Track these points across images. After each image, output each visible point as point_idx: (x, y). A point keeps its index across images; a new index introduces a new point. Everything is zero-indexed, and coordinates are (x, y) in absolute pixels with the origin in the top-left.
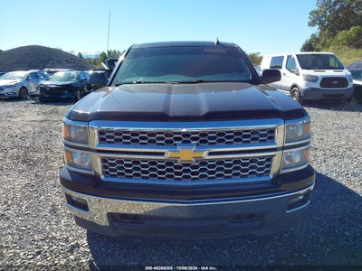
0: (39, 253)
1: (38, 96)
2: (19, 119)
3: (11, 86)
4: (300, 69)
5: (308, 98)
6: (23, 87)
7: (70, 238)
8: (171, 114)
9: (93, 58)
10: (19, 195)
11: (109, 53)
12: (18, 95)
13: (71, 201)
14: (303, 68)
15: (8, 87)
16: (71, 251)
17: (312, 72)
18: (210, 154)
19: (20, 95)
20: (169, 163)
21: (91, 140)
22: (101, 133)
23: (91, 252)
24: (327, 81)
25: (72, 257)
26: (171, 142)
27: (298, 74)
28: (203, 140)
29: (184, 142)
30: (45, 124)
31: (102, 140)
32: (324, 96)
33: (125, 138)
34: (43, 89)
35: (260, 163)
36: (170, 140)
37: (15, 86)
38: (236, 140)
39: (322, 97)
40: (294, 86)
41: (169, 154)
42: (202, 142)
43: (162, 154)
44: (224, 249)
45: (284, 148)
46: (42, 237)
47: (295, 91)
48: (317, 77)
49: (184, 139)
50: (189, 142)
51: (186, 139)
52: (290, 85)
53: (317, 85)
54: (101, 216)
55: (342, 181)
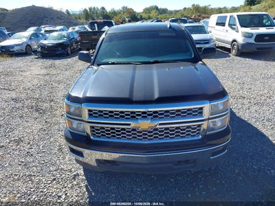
0: (54, 179)
1: (39, 52)
2: (28, 73)
3: (19, 45)
4: (239, 27)
5: (245, 50)
6: (28, 45)
7: (73, 170)
8: (134, 99)
9: (78, 13)
10: (36, 137)
11: (90, 9)
12: (24, 51)
13: (73, 151)
14: (242, 26)
15: (17, 45)
16: (74, 178)
17: (248, 30)
18: (160, 124)
19: (26, 51)
20: (134, 130)
21: (83, 115)
22: (90, 111)
23: (87, 179)
24: (260, 37)
25: (75, 182)
26: (134, 117)
27: (238, 32)
28: (155, 115)
29: (143, 117)
30: (47, 77)
31: (90, 115)
32: (258, 49)
33: (105, 114)
34: (43, 47)
35: (193, 129)
36: (133, 116)
37: (22, 44)
38: (177, 115)
39: (256, 50)
40: (234, 41)
41: (133, 124)
42: (155, 117)
43: (129, 125)
44: (172, 178)
45: (209, 119)
46: (54, 168)
47: (234, 45)
48: (252, 34)
49: (143, 115)
50: (146, 117)
51: (144, 115)
52: (231, 40)
53: (252, 41)
54: (91, 159)
55: (258, 126)
